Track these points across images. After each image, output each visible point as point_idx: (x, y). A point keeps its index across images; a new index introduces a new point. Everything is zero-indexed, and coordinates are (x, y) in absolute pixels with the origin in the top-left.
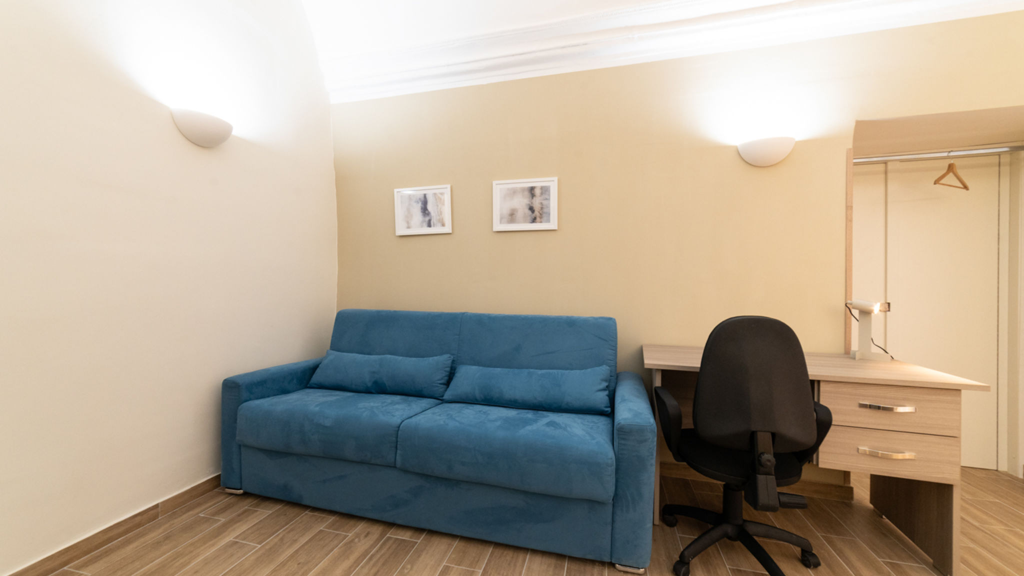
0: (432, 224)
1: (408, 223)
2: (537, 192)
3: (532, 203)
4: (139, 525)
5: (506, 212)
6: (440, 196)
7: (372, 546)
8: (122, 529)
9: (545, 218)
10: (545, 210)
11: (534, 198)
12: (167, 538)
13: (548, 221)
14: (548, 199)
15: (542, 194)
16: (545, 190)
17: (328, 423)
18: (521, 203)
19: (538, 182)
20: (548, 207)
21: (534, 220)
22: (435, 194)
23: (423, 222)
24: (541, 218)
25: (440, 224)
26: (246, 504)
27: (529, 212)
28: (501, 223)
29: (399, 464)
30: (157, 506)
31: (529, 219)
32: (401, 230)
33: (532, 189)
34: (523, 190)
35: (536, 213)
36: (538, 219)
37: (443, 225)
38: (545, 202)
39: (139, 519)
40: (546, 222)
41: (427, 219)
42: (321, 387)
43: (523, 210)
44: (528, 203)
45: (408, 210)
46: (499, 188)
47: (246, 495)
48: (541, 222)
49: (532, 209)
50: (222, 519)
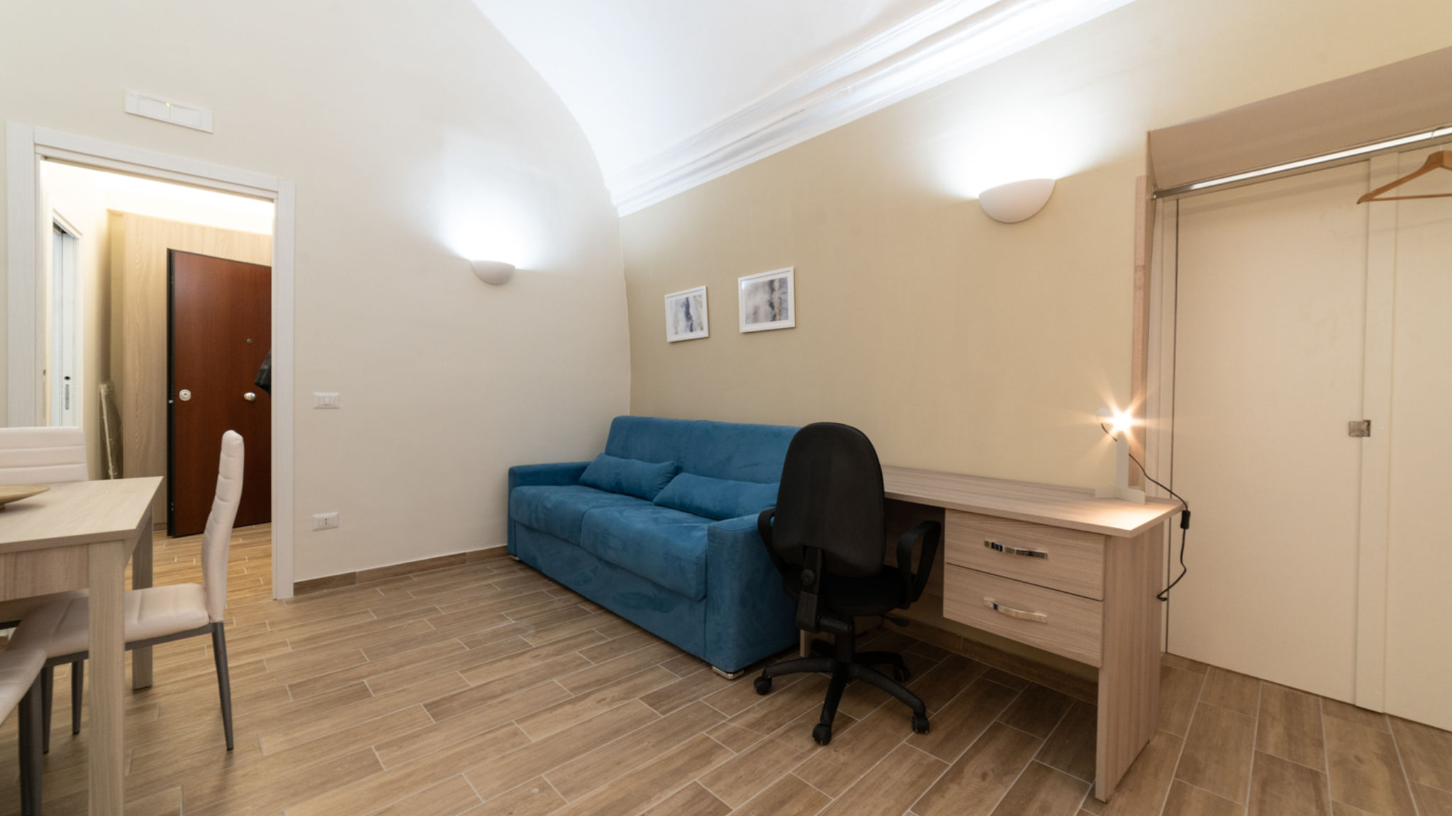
0: (693, 328)
1: (676, 328)
2: (776, 285)
3: (772, 299)
4: (452, 564)
5: (751, 310)
6: (698, 298)
7: (563, 607)
8: (442, 562)
9: (784, 315)
10: (784, 306)
11: (774, 293)
12: (461, 574)
13: (787, 318)
14: (785, 293)
15: (780, 287)
16: (783, 282)
17: (549, 505)
18: (762, 298)
19: (774, 274)
20: (786, 301)
21: (774, 318)
22: (695, 297)
23: (687, 326)
24: (780, 315)
25: (699, 328)
26: (517, 567)
27: (769, 309)
28: (747, 323)
29: (581, 545)
30: (464, 554)
31: (770, 317)
32: (672, 337)
33: (772, 282)
34: (764, 284)
35: (776, 309)
36: (778, 317)
37: (702, 329)
38: (783, 296)
39: (452, 559)
40: (784, 319)
41: (689, 324)
42: (586, 484)
43: (765, 308)
44: (769, 298)
45: (676, 315)
46: (744, 284)
47: (520, 562)
48: (780, 320)
49: (771, 305)
50: (496, 572)
